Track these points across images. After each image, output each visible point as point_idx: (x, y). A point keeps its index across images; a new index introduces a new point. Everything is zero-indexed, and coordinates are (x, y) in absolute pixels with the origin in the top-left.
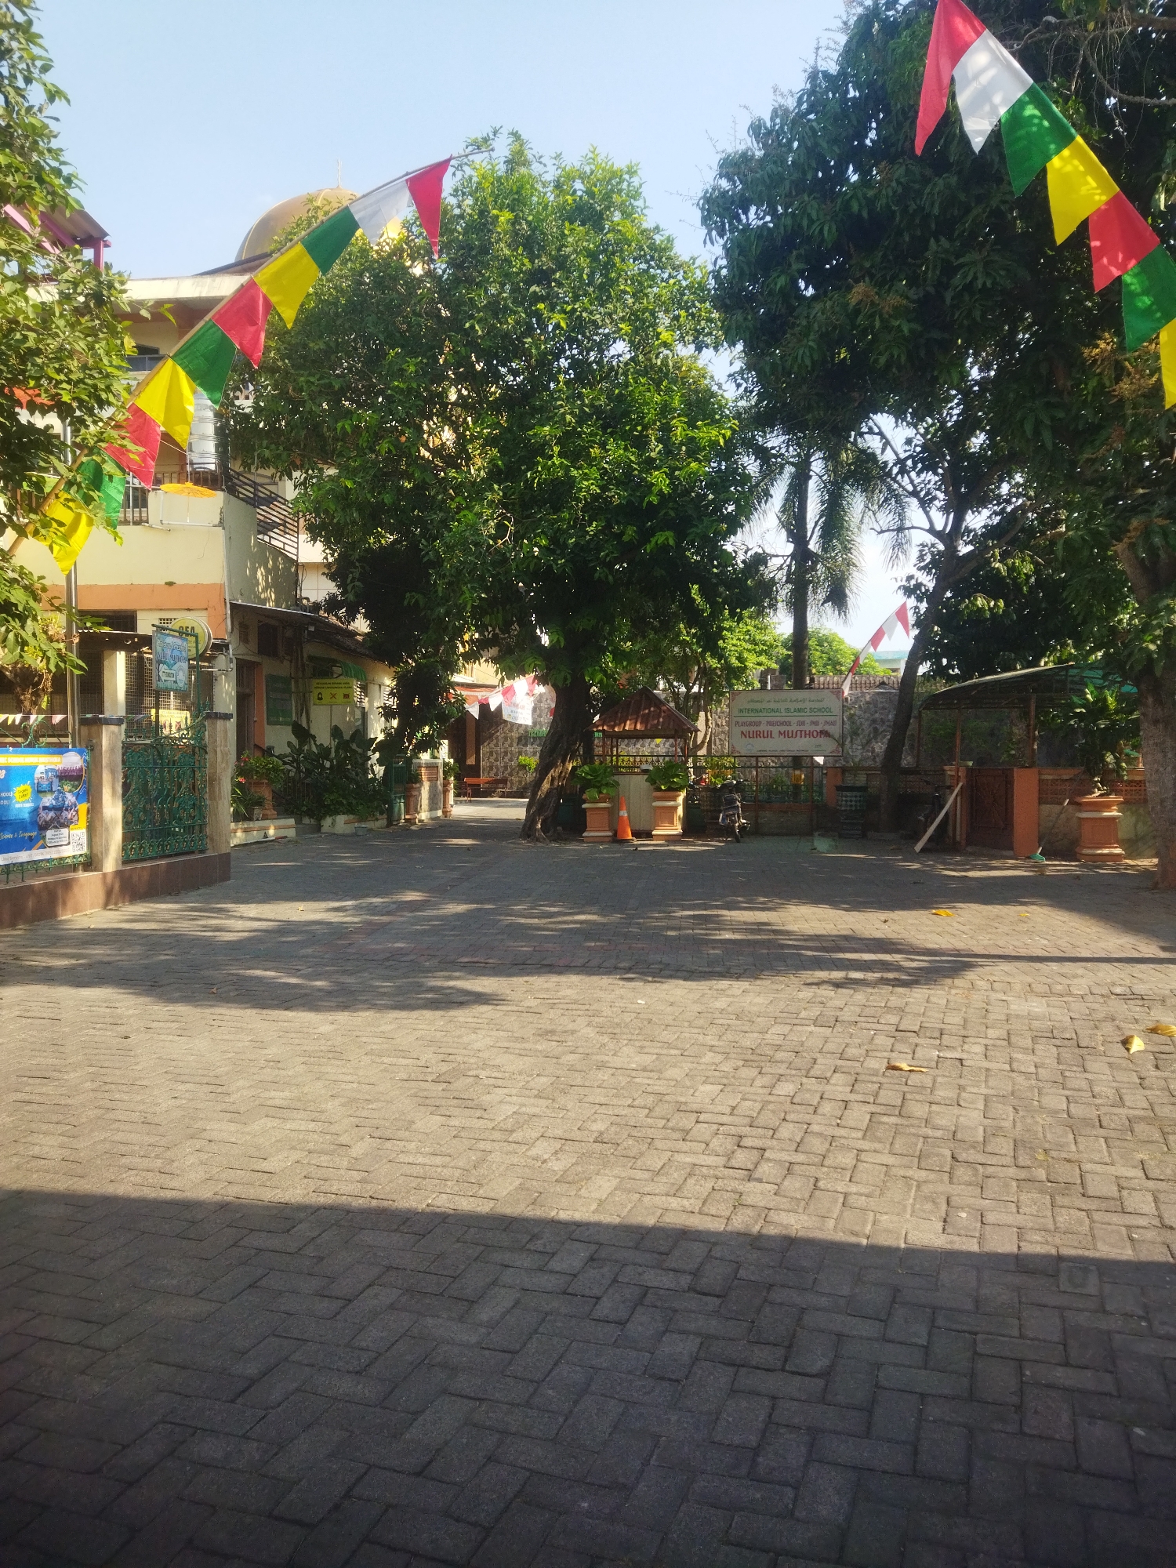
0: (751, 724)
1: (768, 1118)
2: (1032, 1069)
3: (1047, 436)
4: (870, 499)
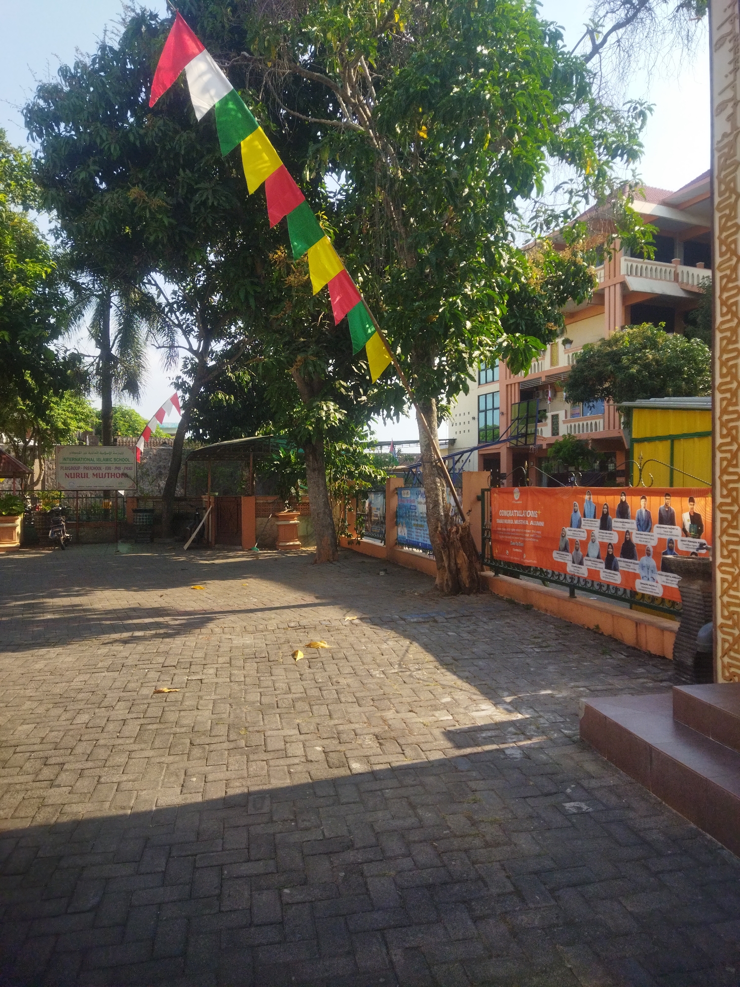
0: (72, 468)
1: (69, 741)
2: (243, 679)
3: (252, 302)
4: (151, 326)
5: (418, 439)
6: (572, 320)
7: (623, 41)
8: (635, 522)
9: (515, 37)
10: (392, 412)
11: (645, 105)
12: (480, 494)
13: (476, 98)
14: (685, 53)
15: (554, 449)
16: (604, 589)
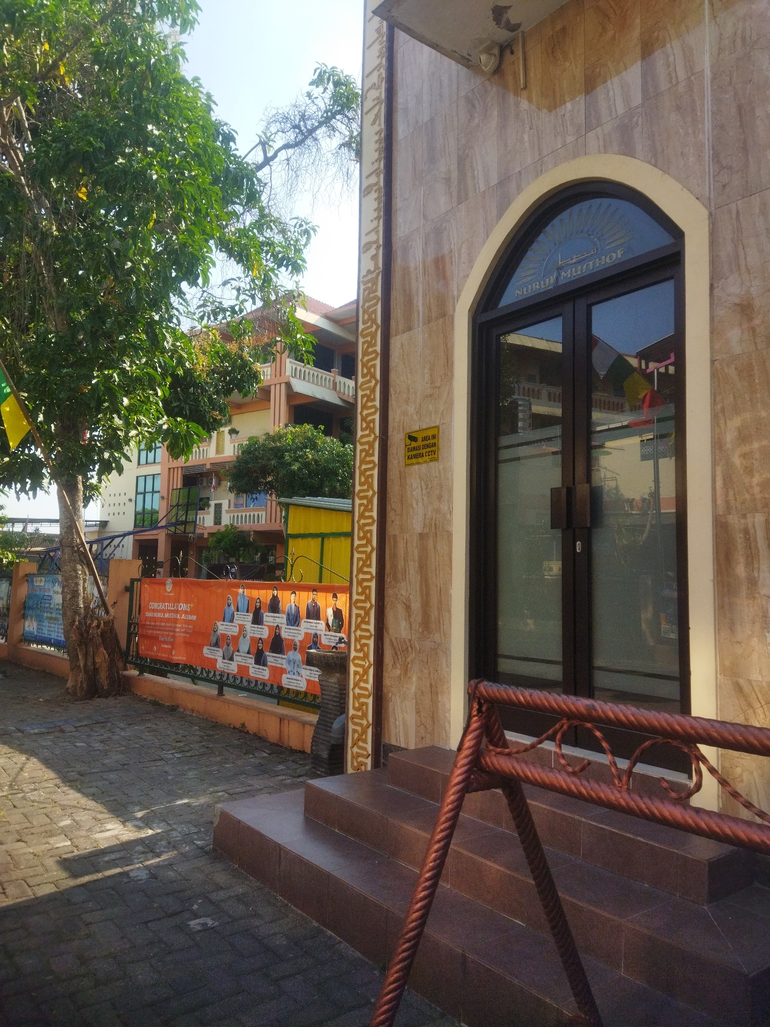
5: (58, 517)
6: (239, 411)
7: (291, 160)
8: (285, 616)
9: (187, 127)
10: (28, 486)
11: (310, 225)
12: (128, 584)
13: (141, 175)
14: (345, 188)
15: (215, 539)
16: (253, 685)
